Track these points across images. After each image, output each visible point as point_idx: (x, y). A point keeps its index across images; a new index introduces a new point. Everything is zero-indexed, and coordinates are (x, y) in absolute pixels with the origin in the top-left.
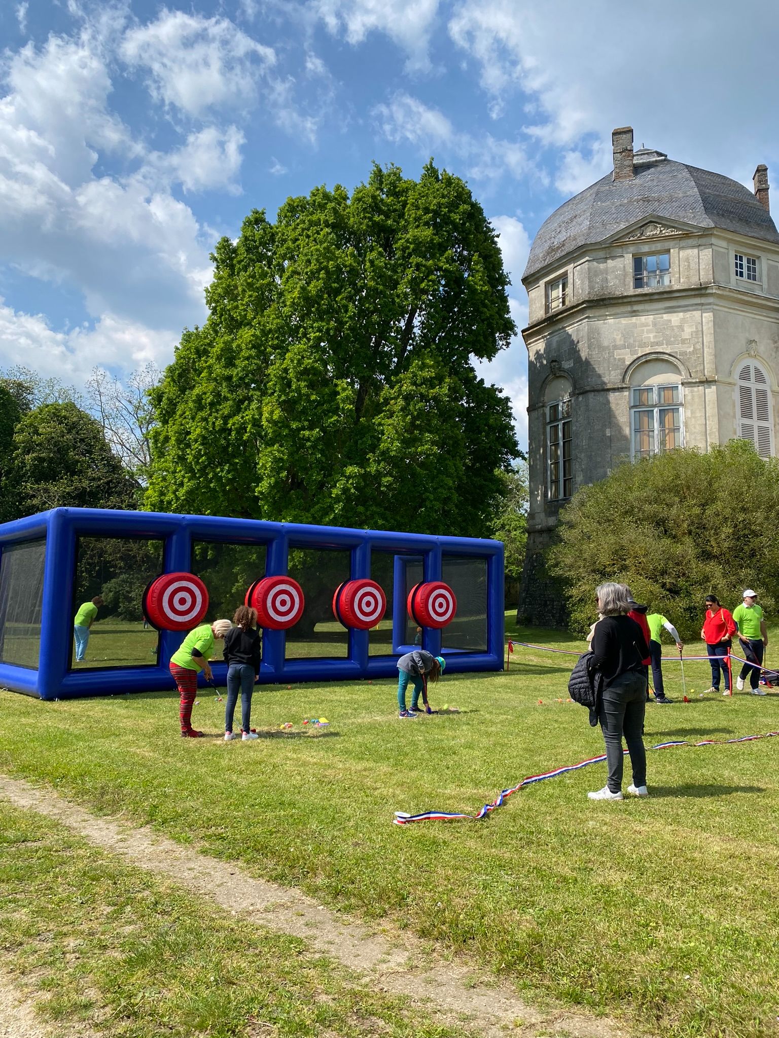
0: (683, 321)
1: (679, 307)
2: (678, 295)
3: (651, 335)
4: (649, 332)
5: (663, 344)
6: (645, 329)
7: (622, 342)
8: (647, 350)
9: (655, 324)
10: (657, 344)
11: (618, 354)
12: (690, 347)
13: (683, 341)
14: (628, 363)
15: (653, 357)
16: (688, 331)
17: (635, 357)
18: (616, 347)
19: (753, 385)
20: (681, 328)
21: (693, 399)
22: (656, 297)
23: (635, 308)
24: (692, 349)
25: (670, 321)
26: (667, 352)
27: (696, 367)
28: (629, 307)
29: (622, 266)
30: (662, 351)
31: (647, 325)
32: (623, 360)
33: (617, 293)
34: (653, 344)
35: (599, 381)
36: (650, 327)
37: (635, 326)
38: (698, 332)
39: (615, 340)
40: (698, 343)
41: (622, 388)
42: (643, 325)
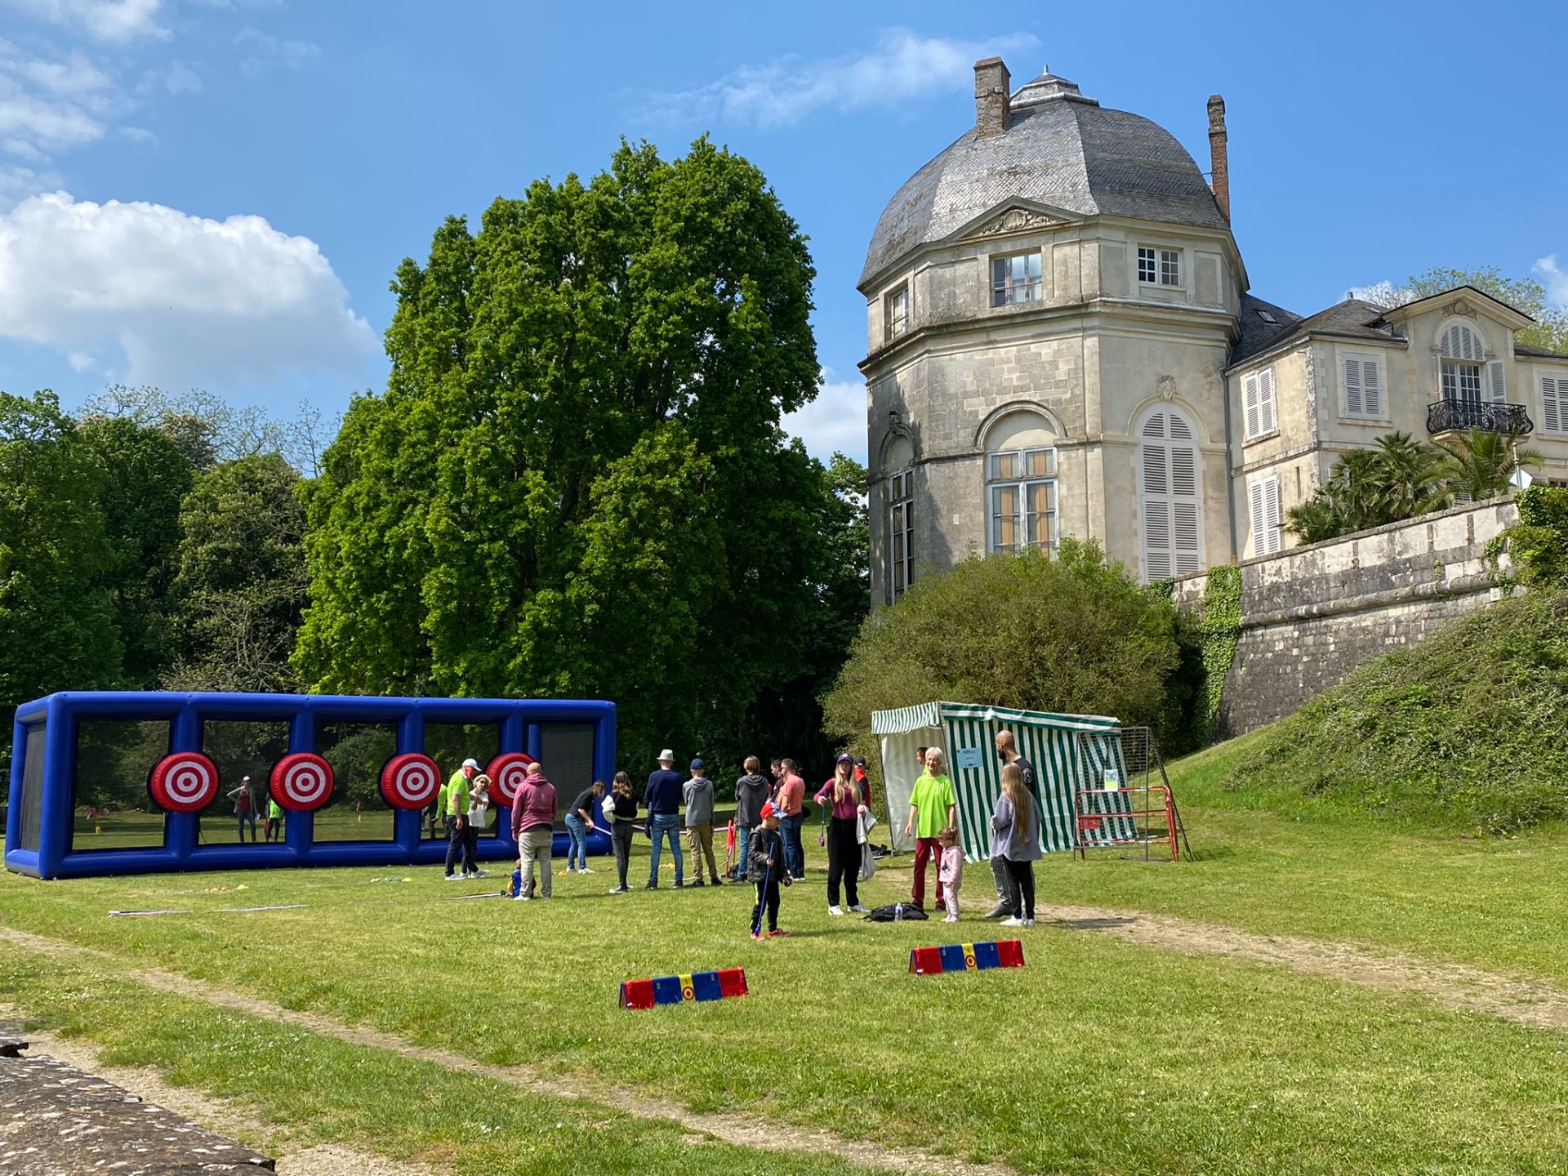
0: (1057, 352)
1: (1052, 334)
2: (1049, 316)
3: (1014, 376)
4: (1010, 371)
5: (1029, 389)
6: (1005, 366)
7: (974, 388)
8: (1008, 399)
9: (1019, 359)
10: (1023, 389)
11: (968, 405)
12: (1066, 393)
13: (1057, 384)
14: (982, 418)
15: (1015, 407)
16: (1064, 368)
17: (992, 408)
18: (966, 395)
19: (1168, 443)
20: (1054, 364)
21: (1069, 469)
22: (1019, 320)
23: (993, 336)
24: (1068, 396)
25: (1040, 354)
26: (1035, 400)
27: (1074, 422)
28: (984, 335)
29: (975, 274)
30: (1028, 399)
31: (1009, 361)
32: (975, 414)
33: (969, 314)
34: (1016, 390)
35: (944, 445)
36: (1013, 365)
37: (992, 362)
38: (1077, 369)
39: (965, 384)
40: (1077, 385)
41: (974, 455)
42: (1004, 361)
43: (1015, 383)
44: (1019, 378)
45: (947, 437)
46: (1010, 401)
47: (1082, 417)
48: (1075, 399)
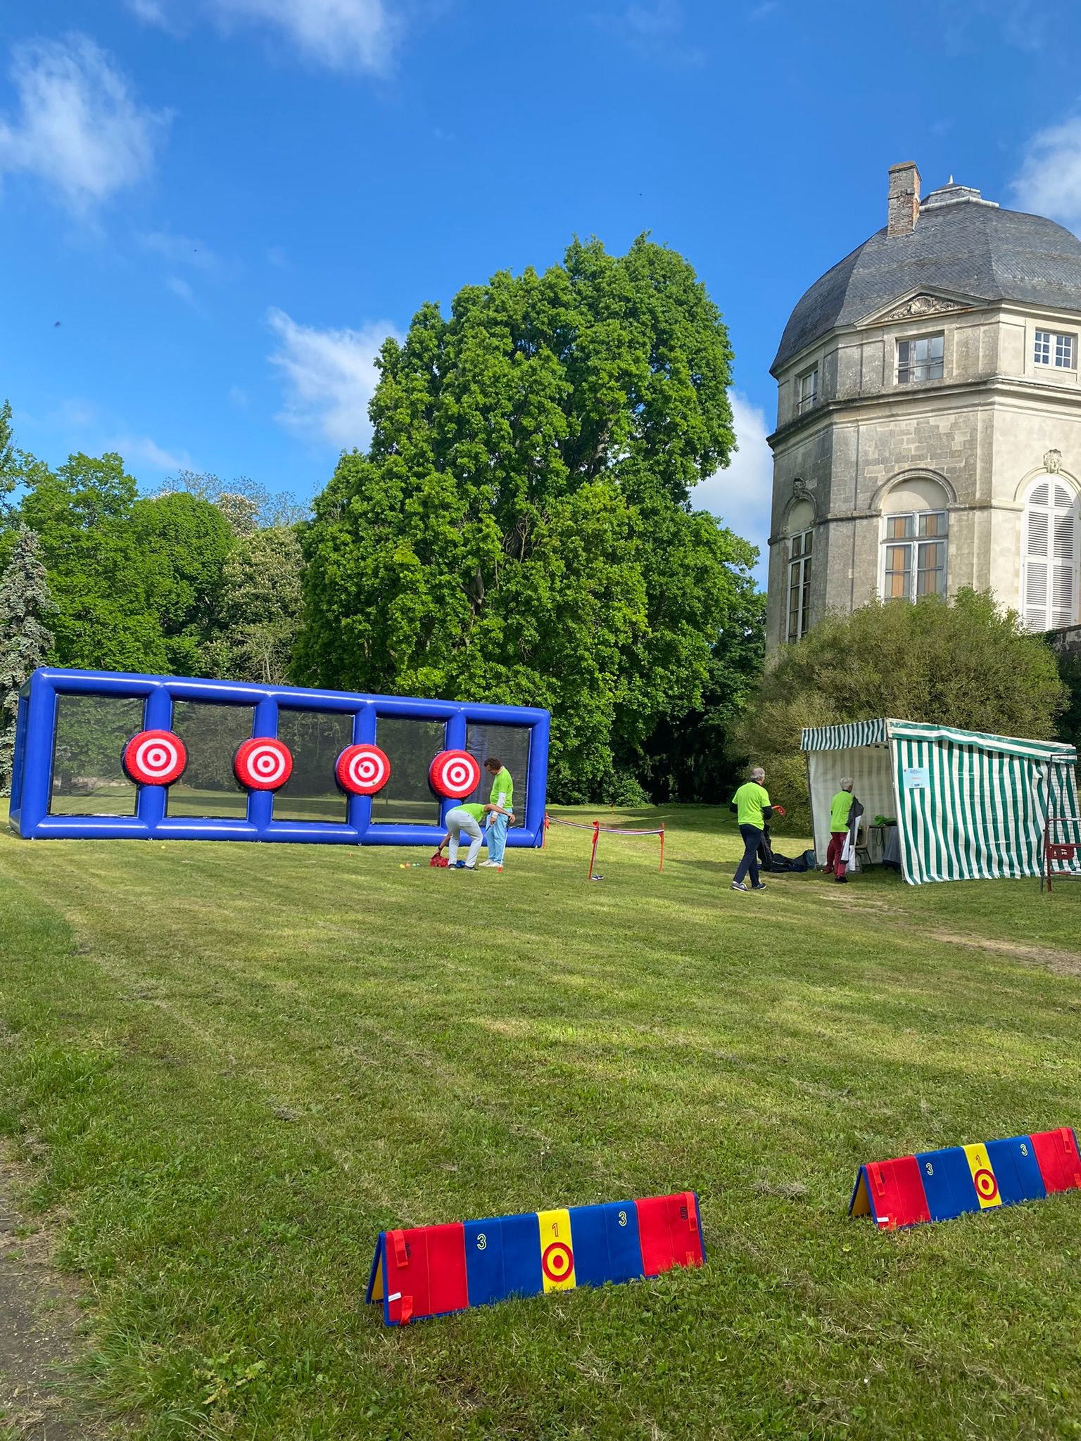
0: (955, 425)
1: (951, 408)
2: (949, 392)
3: (913, 446)
4: (909, 441)
5: (926, 458)
6: (905, 438)
7: (876, 457)
9: (918, 430)
10: (920, 457)
11: (869, 472)
12: (960, 462)
13: (953, 454)
14: (880, 483)
15: (912, 474)
16: (959, 439)
17: (890, 475)
18: (868, 463)
19: (1052, 511)
20: (950, 436)
21: (960, 531)
22: (921, 396)
23: (895, 410)
24: (963, 465)
25: (937, 426)
26: (931, 468)
27: (966, 488)
28: (887, 409)
29: (881, 354)
30: (925, 467)
31: (908, 433)
32: (876, 480)
33: (873, 390)
34: (914, 458)
35: (844, 507)
36: (912, 436)
37: (892, 434)
38: (972, 441)
39: (866, 453)
40: (972, 455)
41: (872, 516)
42: (903, 433)
43: (913, 453)
44: (917, 448)
45: (846, 501)
46: (907, 468)
47: (974, 483)
48: (970, 468)
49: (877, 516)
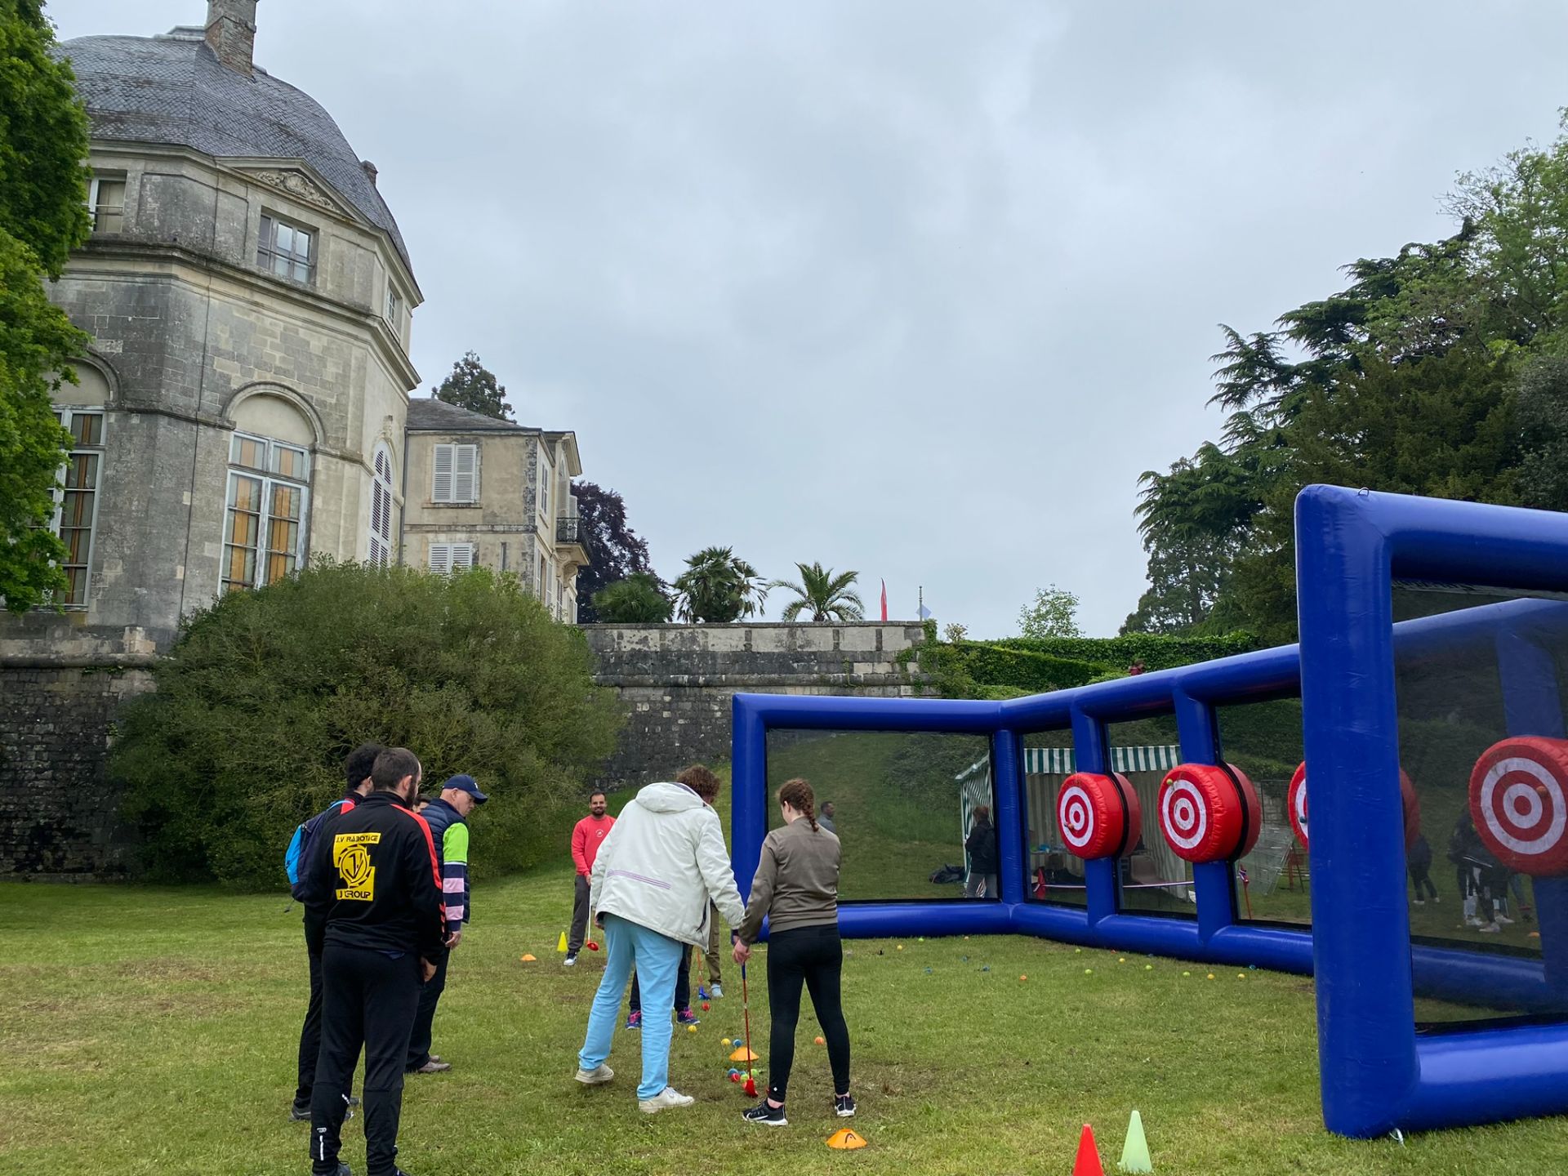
0: (326, 349)
1: (323, 327)
2: (326, 307)
3: (278, 355)
4: (274, 347)
5: (293, 377)
6: (269, 340)
7: (230, 348)
8: (269, 377)
9: (285, 338)
10: (285, 372)
11: (220, 365)
12: (332, 397)
13: (324, 384)
14: (234, 386)
15: (276, 391)
16: (331, 371)
17: (248, 380)
18: (218, 352)
19: (383, 483)
20: (322, 360)
21: (327, 481)
22: (296, 296)
24: (334, 401)
25: (309, 343)
26: (301, 391)
27: (336, 431)
28: (247, 291)
29: (243, 218)
30: (290, 386)
32: (228, 380)
33: (229, 257)
34: (278, 371)
35: (182, 401)
36: (278, 341)
37: (252, 326)
38: (345, 376)
39: (217, 338)
40: (343, 394)
41: (222, 427)
42: (265, 332)
43: (277, 363)
44: (283, 360)
45: (186, 392)
46: (269, 380)
47: (345, 428)
48: (340, 406)
49: (229, 429)
